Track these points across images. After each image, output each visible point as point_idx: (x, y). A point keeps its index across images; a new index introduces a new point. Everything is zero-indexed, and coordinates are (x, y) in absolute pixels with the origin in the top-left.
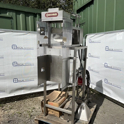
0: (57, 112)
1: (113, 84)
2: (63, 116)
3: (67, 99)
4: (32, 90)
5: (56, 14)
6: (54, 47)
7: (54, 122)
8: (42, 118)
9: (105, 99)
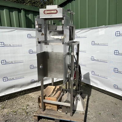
0: (54, 106)
1: (100, 75)
2: (61, 109)
3: (62, 93)
4: (22, 87)
5: (55, 12)
6: (51, 43)
7: (54, 115)
8: (41, 113)
9: (92, 89)
